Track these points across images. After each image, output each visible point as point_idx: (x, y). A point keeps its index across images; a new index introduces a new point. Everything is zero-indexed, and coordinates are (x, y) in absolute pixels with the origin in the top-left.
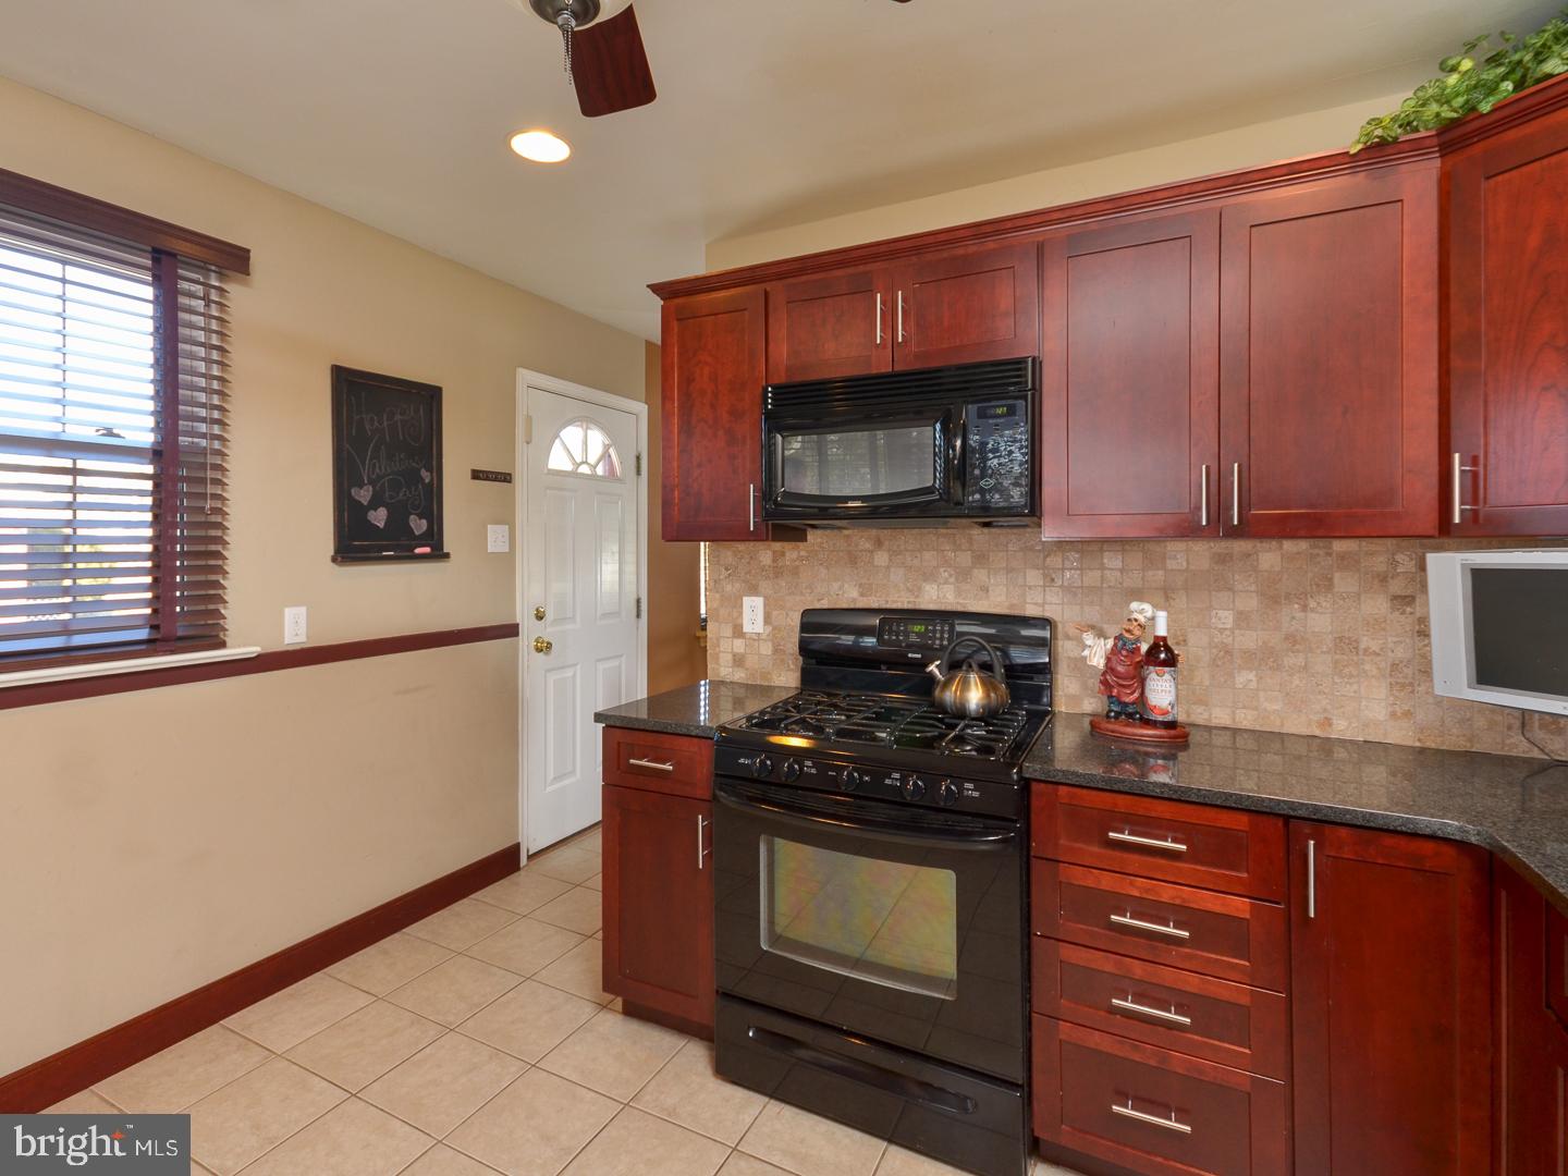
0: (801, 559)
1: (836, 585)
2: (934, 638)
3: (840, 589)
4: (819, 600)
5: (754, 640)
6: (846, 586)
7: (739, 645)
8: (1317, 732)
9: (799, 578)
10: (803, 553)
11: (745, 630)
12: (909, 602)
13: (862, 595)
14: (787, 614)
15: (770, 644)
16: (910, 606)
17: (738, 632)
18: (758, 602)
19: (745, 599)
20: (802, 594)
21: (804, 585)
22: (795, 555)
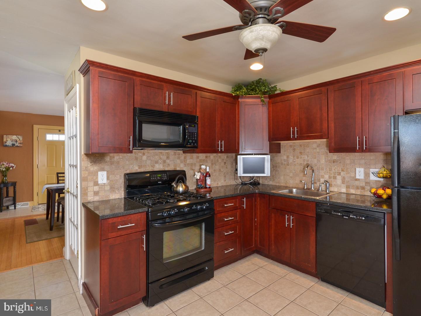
0: (120, 158)
1: (131, 166)
2: (163, 177)
3: (132, 167)
4: (126, 171)
5: (103, 186)
6: (135, 166)
7: (96, 188)
8: (217, 186)
9: (119, 164)
10: (121, 157)
11: (99, 183)
12: (152, 169)
13: (139, 168)
14: (115, 176)
15: (109, 186)
16: (152, 170)
17: (96, 184)
18: (105, 173)
19: (99, 172)
20: (120, 169)
21: (121, 167)
22: (118, 157)
